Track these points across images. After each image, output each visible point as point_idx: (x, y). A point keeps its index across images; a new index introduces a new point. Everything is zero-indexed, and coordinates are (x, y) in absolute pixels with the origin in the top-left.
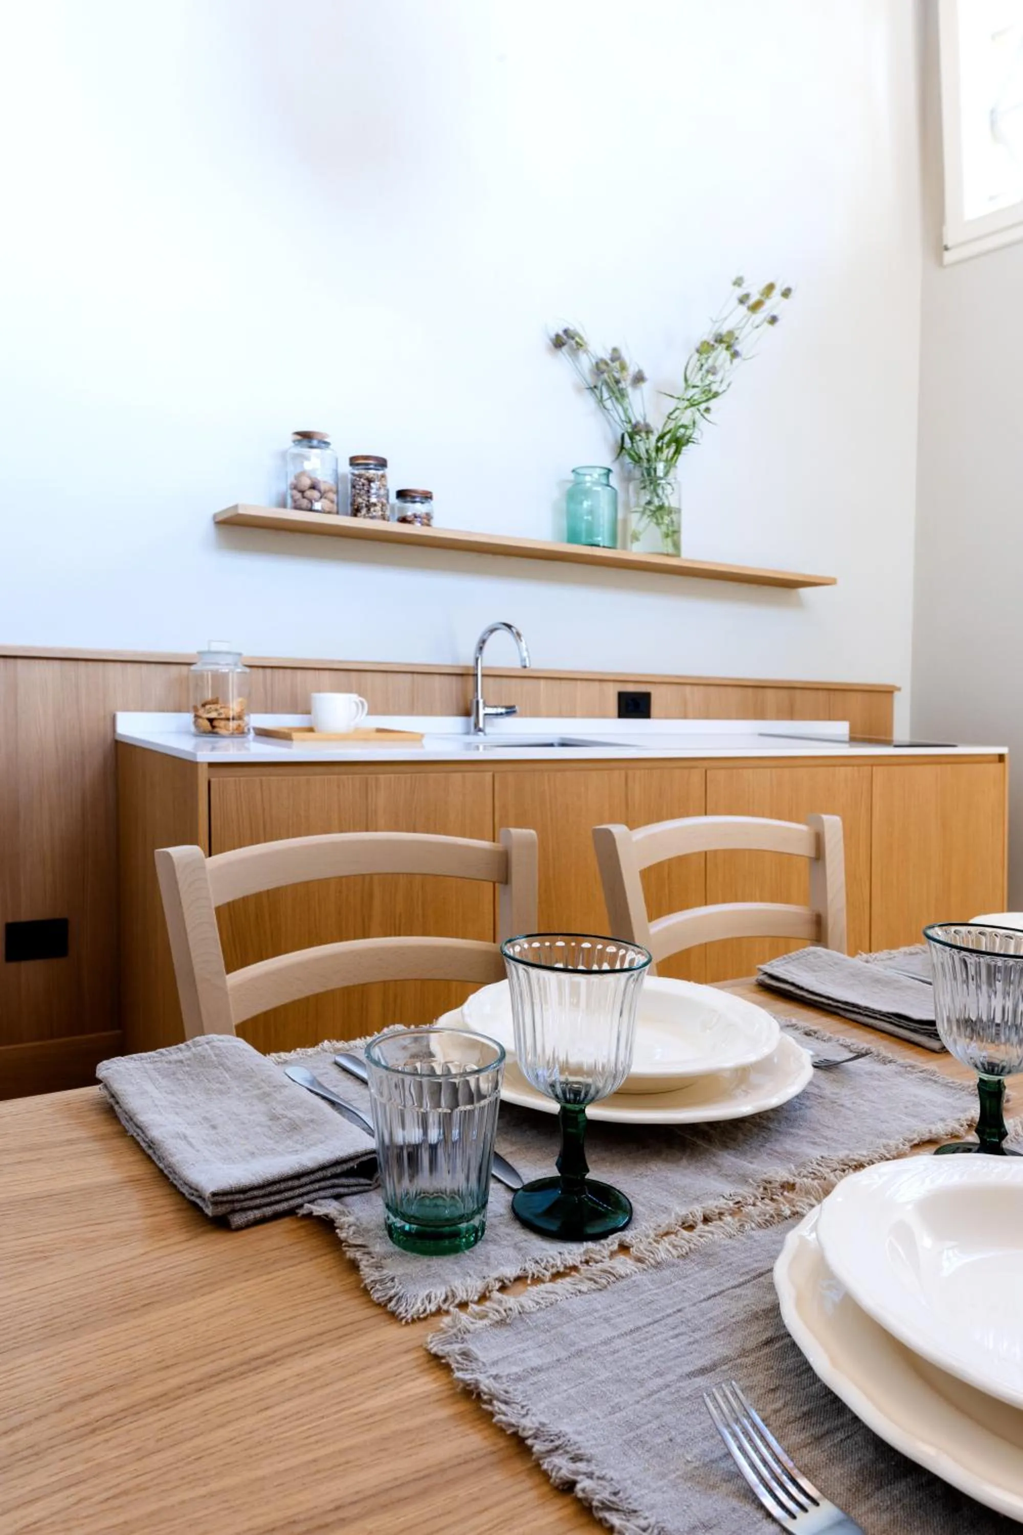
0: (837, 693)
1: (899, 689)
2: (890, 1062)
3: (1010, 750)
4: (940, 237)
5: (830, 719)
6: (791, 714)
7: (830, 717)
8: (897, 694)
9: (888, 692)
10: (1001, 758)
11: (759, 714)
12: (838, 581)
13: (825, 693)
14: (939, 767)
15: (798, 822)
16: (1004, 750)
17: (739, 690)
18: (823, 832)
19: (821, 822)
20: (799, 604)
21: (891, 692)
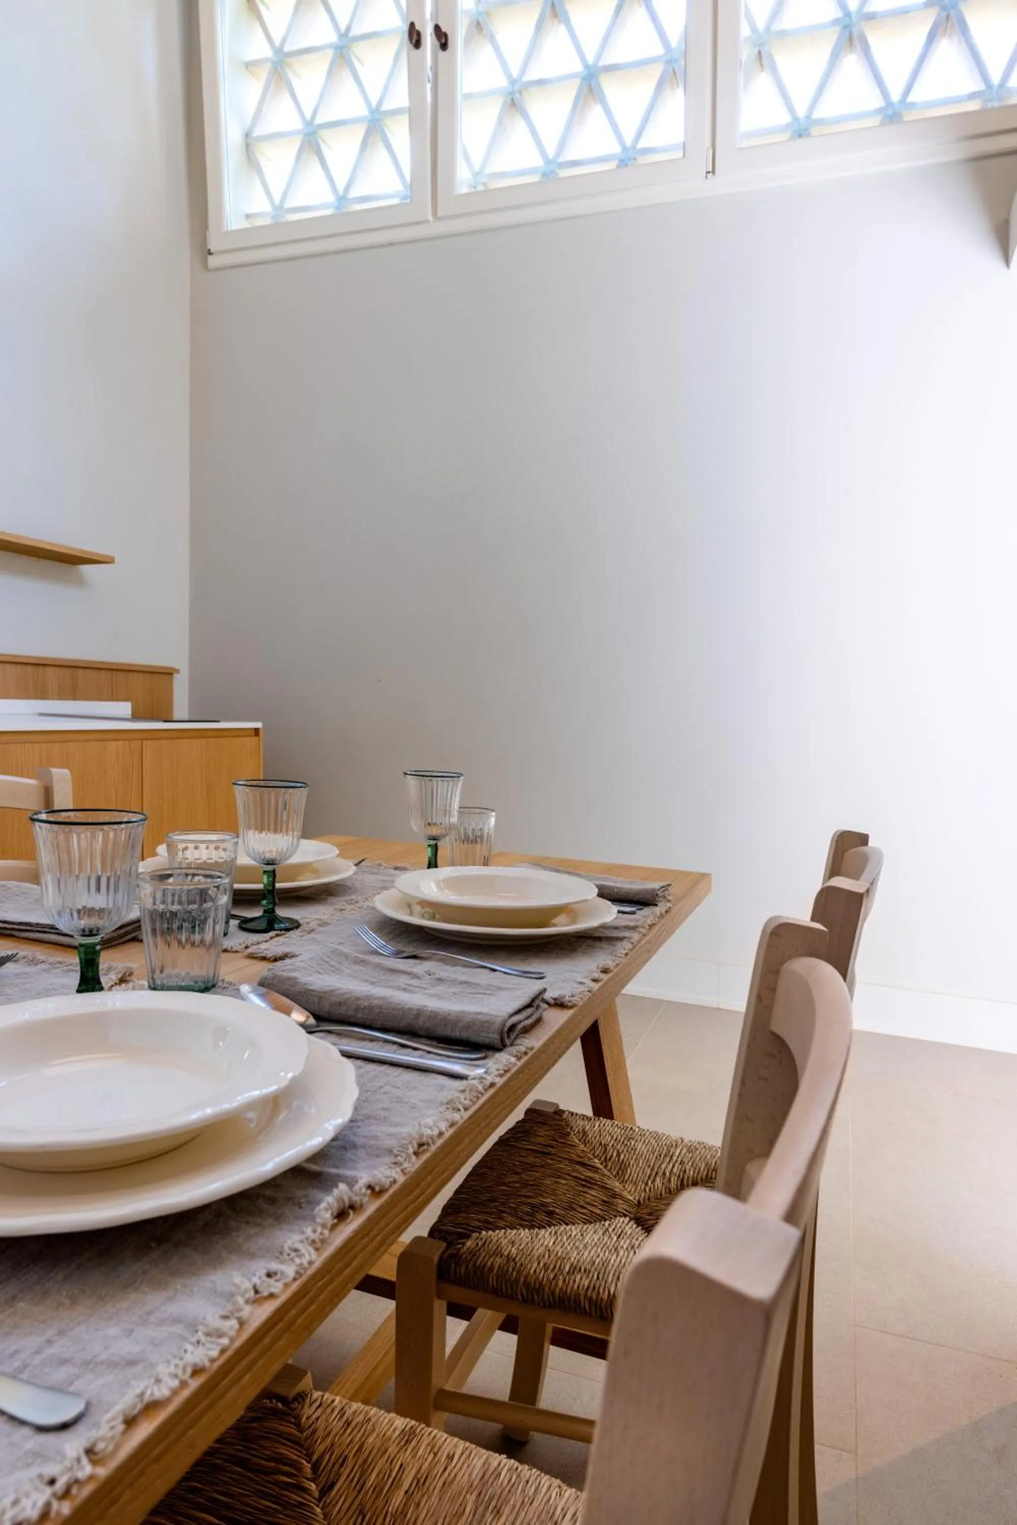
0: (119, 673)
1: (178, 671)
2: (43, 962)
3: (264, 726)
4: (204, 241)
5: (112, 700)
6: (73, 693)
7: (113, 697)
8: (176, 676)
9: (168, 673)
10: (256, 731)
11: (41, 694)
12: (116, 560)
13: (109, 673)
14: (204, 740)
15: (28, 777)
16: (258, 725)
17: (19, 667)
18: (52, 787)
19: (49, 775)
20: (81, 582)
21: (172, 674)
